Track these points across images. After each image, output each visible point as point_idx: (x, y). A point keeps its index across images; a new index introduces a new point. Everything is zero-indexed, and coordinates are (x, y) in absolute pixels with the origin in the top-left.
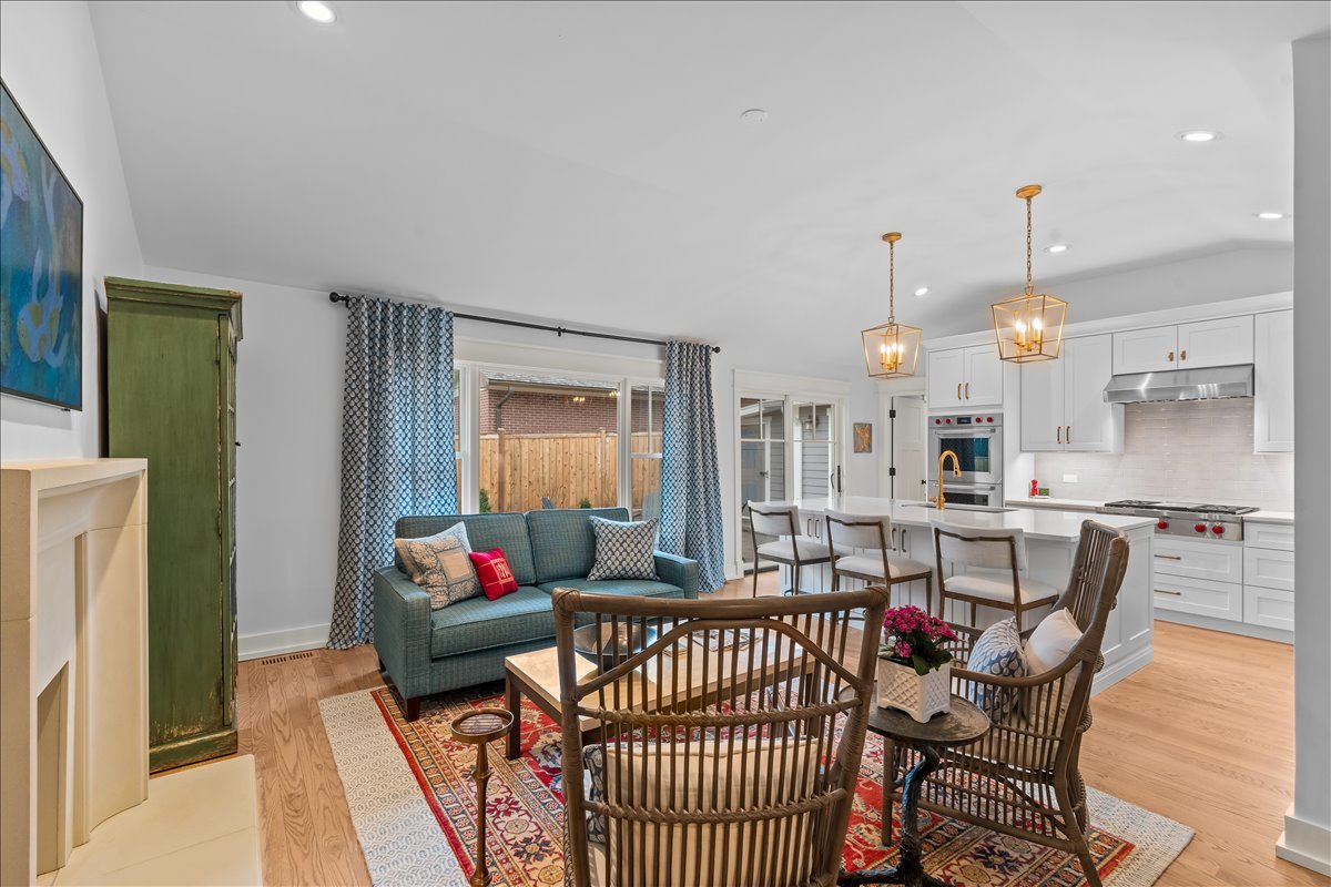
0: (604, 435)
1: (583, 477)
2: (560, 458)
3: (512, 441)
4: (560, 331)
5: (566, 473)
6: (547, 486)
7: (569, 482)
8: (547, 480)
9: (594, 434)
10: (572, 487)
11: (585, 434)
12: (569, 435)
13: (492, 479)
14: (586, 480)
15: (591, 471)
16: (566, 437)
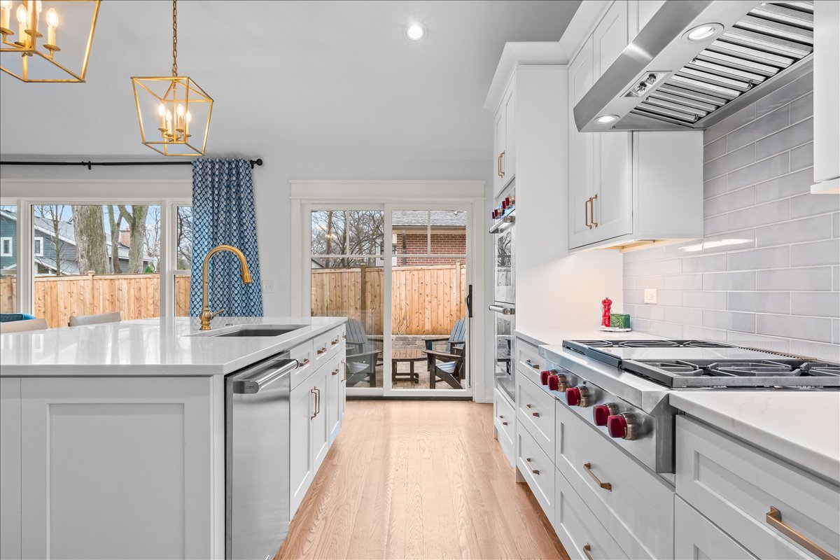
0: (458, 267)
1: (438, 305)
2: (415, 287)
3: (372, 273)
4: (90, 165)
5: (422, 301)
6: (403, 311)
7: (424, 308)
8: (403, 307)
9: (448, 267)
10: (428, 313)
11: (439, 267)
12: (424, 267)
13: (356, 304)
14: (441, 307)
15: (447, 298)
16: (422, 269)
